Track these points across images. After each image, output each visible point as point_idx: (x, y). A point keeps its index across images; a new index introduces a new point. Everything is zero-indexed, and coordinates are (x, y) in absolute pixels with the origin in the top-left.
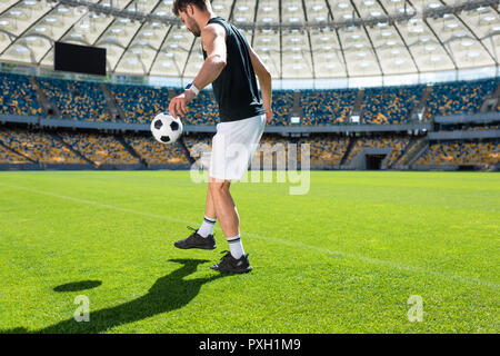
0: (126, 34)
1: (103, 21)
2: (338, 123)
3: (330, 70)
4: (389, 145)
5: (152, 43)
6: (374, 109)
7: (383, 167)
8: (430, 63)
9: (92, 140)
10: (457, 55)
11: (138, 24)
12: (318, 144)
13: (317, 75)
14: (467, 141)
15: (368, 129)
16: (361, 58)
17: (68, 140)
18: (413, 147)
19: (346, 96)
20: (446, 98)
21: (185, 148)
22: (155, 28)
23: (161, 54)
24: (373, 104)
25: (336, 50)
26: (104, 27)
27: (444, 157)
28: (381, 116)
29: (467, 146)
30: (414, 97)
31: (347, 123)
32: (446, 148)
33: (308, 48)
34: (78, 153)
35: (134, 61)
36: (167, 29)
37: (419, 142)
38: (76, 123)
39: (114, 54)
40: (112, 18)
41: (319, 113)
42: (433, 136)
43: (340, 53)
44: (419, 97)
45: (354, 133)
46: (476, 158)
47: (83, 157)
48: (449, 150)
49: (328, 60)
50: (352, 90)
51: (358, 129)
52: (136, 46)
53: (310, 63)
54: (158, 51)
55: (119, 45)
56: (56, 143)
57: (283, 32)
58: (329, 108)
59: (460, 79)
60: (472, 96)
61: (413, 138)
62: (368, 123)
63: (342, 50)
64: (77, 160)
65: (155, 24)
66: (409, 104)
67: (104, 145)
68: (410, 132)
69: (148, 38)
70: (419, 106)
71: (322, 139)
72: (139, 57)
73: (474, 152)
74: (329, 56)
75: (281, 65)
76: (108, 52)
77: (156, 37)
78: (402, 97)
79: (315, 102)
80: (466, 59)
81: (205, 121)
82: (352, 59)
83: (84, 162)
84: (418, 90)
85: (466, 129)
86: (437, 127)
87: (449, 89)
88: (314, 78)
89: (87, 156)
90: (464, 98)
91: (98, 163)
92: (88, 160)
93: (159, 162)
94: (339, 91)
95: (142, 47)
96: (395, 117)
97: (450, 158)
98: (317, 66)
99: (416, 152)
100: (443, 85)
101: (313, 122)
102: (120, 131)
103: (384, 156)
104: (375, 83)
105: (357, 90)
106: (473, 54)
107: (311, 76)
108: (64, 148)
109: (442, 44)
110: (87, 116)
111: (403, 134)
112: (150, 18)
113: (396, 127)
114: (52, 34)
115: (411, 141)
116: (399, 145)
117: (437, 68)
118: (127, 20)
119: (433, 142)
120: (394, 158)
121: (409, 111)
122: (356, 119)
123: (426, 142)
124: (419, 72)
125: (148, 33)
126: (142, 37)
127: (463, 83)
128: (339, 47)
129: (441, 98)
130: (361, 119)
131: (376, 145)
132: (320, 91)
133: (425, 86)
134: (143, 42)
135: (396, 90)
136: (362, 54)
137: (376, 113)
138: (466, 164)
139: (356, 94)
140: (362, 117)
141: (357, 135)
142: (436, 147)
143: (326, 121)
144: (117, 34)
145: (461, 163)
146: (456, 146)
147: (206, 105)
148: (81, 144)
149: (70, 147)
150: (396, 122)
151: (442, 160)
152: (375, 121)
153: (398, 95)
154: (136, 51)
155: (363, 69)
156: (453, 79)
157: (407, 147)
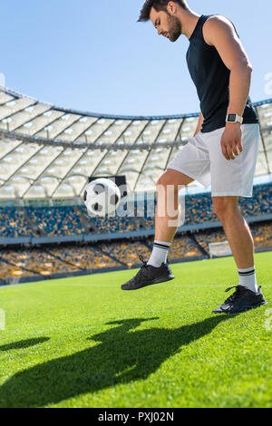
0: (138, 161)
1: (121, 155)
5: (159, 164)
9: (124, 247)
11: (146, 152)
17: (106, 249)
21: (197, 243)
22: (159, 153)
26: (122, 159)
34: (114, 258)
35: (147, 181)
36: (169, 151)
38: (110, 236)
39: (132, 178)
40: (126, 152)
47: (118, 261)
52: (148, 169)
55: (134, 171)
56: (97, 252)
57: (264, 135)
64: (114, 264)
65: (158, 150)
67: (133, 249)
69: (155, 161)
72: (151, 177)
75: (267, 162)
76: (127, 178)
77: (161, 160)
81: (210, 219)
83: (120, 265)
89: (121, 260)
91: (130, 264)
92: (122, 263)
93: (178, 257)
95: (152, 169)
102: (144, 237)
108: (104, 256)
110: (117, 229)
112: (155, 146)
114: (85, 172)
118: (137, 151)
125: (154, 158)
126: (151, 162)
134: (152, 165)
144: (132, 164)
147: (209, 206)
148: (116, 251)
149: (108, 255)
154: (148, 173)
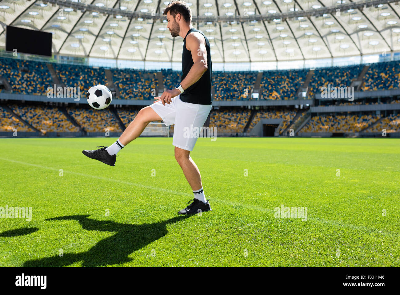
0: (69, 21)
1: (50, 9)
2: (242, 99)
3: (236, 56)
4: (281, 117)
5: (92, 29)
6: (270, 88)
7: (276, 134)
8: (313, 52)
9: (39, 112)
10: (333, 47)
11: (80, 13)
12: (226, 116)
13: (226, 60)
14: (339, 114)
15: (265, 104)
16: (261, 47)
17: (18, 111)
18: (299, 119)
19: (248, 77)
20: (324, 80)
21: (119, 119)
22: (94, 17)
23: (99, 39)
24: (269, 84)
25: (241, 40)
26: (51, 14)
27: (321, 126)
28: (275, 94)
29: (339, 118)
30: (300, 79)
31: (249, 99)
32: (323, 119)
33: (220, 38)
34: (26, 123)
35: (76, 45)
36: (105, 18)
37: (303, 114)
38: (24, 97)
39: (59, 38)
40: (57, 7)
41: (227, 90)
42: (314, 109)
43: (244, 42)
44: (304, 79)
45: (254, 107)
46: (345, 127)
47: (31, 126)
48: (326, 121)
49: (235, 48)
50: (254, 72)
51: (257, 104)
52: (78, 31)
53: (221, 49)
54: (97, 37)
55: (64, 31)
56: (6, 113)
57: (200, 24)
58: (235, 86)
59: (335, 65)
60: (343, 79)
61: (299, 111)
62: (265, 99)
63: (246, 40)
64: (25, 129)
65: (94, 14)
66: (296, 85)
67: (49, 115)
68: (297, 107)
69: (88, 25)
70: (304, 86)
71: (230, 112)
72: (80, 41)
73: (343, 122)
74: (236, 44)
76: (53, 36)
77: (95, 25)
78: (292, 79)
79: (224, 82)
80: (339, 49)
81: (135, 96)
82: (254, 47)
83: (32, 130)
84: (303, 73)
85: (338, 105)
86: (317, 102)
87: (326, 73)
88: (224, 62)
89: (34, 126)
90: (337, 80)
91: (44, 131)
92: (35, 129)
93: (97, 130)
94: (243, 73)
95: (83, 32)
96: (286, 95)
97: (326, 127)
98: (227, 53)
99: (301, 123)
100: (322, 69)
101: (223, 98)
102: (63, 103)
103: (277, 125)
104: (271, 67)
105: (257, 72)
106: (344, 46)
107: (221, 60)
108: (14, 118)
109: (322, 38)
110: (34, 91)
111: (291, 108)
112: (90, 8)
113: (286, 103)
114: (4, 19)
115: (297, 113)
116: (288, 117)
117: (318, 57)
118: (70, 10)
119: (314, 114)
120: (284, 127)
121: (297, 90)
122: (256, 96)
123: (308, 114)
124: (304, 59)
125: (88, 21)
126: (83, 24)
127: (337, 68)
128: (243, 38)
129: (320, 80)
130: (260, 96)
131: (271, 116)
132: (228, 73)
133: (308, 70)
134: (84, 29)
135: (286, 73)
136: (261, 44)
137: (271, 91)
138: (338, 132)
139: (256, 76)
140: (261, 94)
141: (257, 108)
142: (316, 118)
143: (232, 97)
144: (62, 22)
145: (334, 131)
146: (331, 117)
147: (136, 83)
148: (29, 115)
149: (19, 117)
150: (286, 98)
151: (321, 128)
152: (271, 98)
153: (288, 77)
154: (78, 36)
155: (262, 55)
156: (329, 65)
157: (295, 118)
